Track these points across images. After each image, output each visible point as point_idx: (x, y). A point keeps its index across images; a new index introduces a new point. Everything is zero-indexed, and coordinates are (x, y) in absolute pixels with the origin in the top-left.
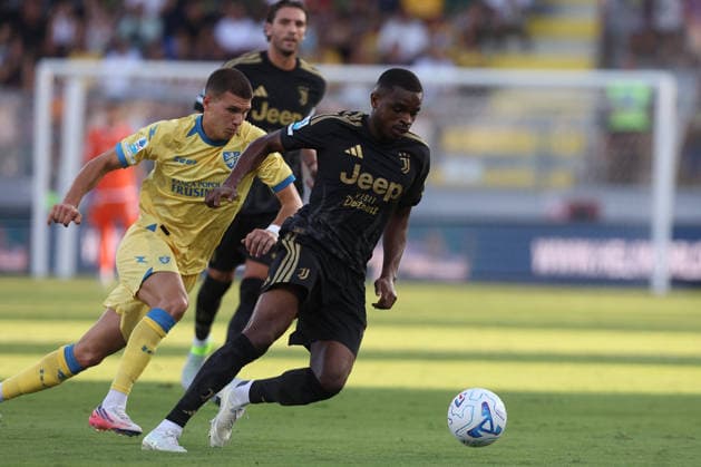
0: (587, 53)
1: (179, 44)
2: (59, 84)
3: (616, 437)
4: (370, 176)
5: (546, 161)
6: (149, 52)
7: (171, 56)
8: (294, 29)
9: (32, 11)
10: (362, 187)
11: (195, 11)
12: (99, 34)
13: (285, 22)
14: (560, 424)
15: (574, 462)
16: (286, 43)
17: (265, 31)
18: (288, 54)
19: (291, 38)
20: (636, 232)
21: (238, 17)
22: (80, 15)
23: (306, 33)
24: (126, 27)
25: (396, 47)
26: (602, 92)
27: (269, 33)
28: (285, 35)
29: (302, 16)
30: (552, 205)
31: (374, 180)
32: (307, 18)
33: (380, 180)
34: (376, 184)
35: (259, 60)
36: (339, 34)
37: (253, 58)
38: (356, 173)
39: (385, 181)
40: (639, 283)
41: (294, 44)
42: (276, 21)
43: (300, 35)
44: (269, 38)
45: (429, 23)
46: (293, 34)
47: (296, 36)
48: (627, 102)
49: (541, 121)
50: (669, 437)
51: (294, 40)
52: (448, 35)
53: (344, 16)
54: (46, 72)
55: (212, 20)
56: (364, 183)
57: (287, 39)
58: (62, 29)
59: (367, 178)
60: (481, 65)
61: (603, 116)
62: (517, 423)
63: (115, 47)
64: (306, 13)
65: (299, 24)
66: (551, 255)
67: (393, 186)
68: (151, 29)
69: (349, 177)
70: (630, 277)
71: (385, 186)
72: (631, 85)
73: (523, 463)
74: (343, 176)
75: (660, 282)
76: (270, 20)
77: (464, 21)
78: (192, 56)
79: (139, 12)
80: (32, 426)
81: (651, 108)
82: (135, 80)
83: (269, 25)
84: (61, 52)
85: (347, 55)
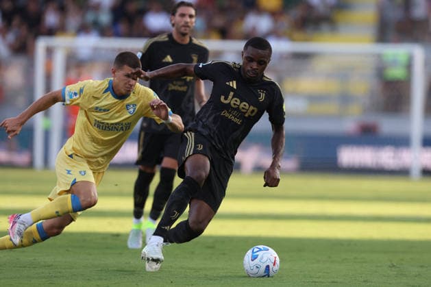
0: (370, 33)
1: (122, 27)
2: (50, 52)
3: (390, 267)
4: (238, 100)
5: (345, 98)
6: (104, 32)
7: (118, 35)
8: (188, 20)
9: (32, 7)
10: (233, 106)
11: (132, 7)
12: (73, 21)
13: (183, 15)
14: (355, 258)
15: (365, 281)
16: (183, 28)
17: (171, 21)
18: (184, 35)
19: (186, 25)
20: (401, 142)
21: (158, 11)
22: (62, 10)
23: (195, 22)
24: (90, 17)
25: (254, 29)
26: (379, 56)
27: (173, 22)
28: (183, 23)
29: (193, 12)
30: (349, 125)
31: (241, 102)
32: (196, 13)
33: (244, 103)
34: (242, 106)
35: (167, 39)
36: (219, 21)
37: (164, 38)
38: (230, 97)
39: (247, 104)
40: (403, 173)
41: (188, 29)
42: (177, 14)
43: (192, 23)
44: (173, 25)
45: (274, 14)
46: (187, 23)
47: (189, 24)
48: (394, 63)
49: (343, 74)
50: (422, 267)
51: (188, 26)
52: (286, 22)
53: (223, 10)
54: (41, 44)
55: (142, 13)
56: (234, 104)
57: (184, 26)
58: (51, 18)
59: (236, 101)
60: (306, 40)
61: (380, 71)
62: (330, 257)
63: (83, 29)
64: (196, 10)
65: (191, 16)
66: (349, 156)
67: (252, 108)
68: (105, 18)
69: (226, 99)
70: (397, 168)
71: (247, 108)
72: (397, 53)
73: (333, 282)
74: (222, 98)
75: (416, 172)
76: (174, 14)
77: (296, 13)
78: (130, 35)
79: (97, 8)
80: (35, 260)
81: (409, 66)
82: (96, 49)
83: (173, 17)
84: (51, 32)
85: (224, 34)
